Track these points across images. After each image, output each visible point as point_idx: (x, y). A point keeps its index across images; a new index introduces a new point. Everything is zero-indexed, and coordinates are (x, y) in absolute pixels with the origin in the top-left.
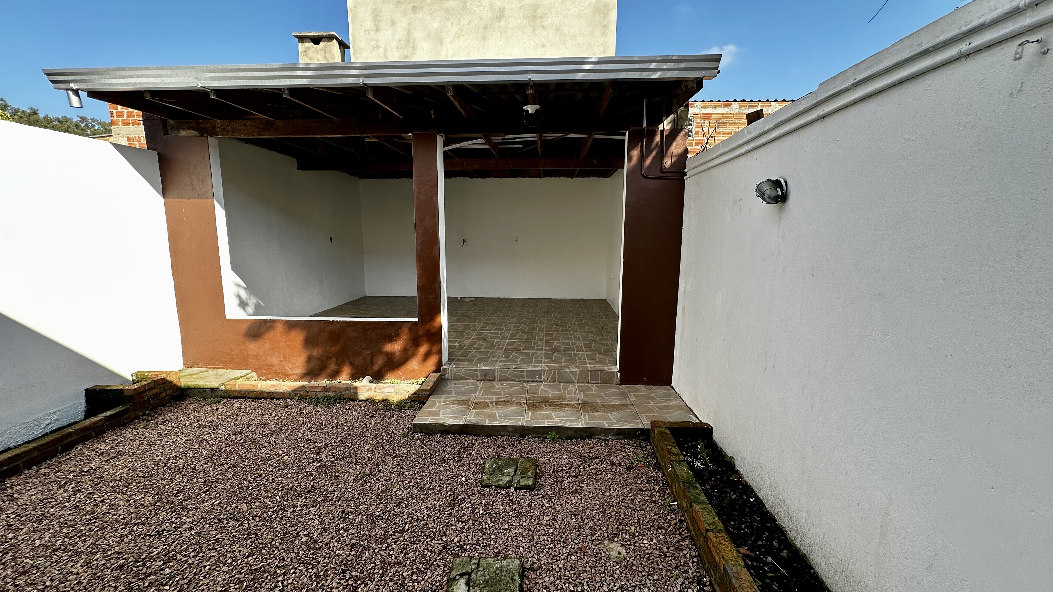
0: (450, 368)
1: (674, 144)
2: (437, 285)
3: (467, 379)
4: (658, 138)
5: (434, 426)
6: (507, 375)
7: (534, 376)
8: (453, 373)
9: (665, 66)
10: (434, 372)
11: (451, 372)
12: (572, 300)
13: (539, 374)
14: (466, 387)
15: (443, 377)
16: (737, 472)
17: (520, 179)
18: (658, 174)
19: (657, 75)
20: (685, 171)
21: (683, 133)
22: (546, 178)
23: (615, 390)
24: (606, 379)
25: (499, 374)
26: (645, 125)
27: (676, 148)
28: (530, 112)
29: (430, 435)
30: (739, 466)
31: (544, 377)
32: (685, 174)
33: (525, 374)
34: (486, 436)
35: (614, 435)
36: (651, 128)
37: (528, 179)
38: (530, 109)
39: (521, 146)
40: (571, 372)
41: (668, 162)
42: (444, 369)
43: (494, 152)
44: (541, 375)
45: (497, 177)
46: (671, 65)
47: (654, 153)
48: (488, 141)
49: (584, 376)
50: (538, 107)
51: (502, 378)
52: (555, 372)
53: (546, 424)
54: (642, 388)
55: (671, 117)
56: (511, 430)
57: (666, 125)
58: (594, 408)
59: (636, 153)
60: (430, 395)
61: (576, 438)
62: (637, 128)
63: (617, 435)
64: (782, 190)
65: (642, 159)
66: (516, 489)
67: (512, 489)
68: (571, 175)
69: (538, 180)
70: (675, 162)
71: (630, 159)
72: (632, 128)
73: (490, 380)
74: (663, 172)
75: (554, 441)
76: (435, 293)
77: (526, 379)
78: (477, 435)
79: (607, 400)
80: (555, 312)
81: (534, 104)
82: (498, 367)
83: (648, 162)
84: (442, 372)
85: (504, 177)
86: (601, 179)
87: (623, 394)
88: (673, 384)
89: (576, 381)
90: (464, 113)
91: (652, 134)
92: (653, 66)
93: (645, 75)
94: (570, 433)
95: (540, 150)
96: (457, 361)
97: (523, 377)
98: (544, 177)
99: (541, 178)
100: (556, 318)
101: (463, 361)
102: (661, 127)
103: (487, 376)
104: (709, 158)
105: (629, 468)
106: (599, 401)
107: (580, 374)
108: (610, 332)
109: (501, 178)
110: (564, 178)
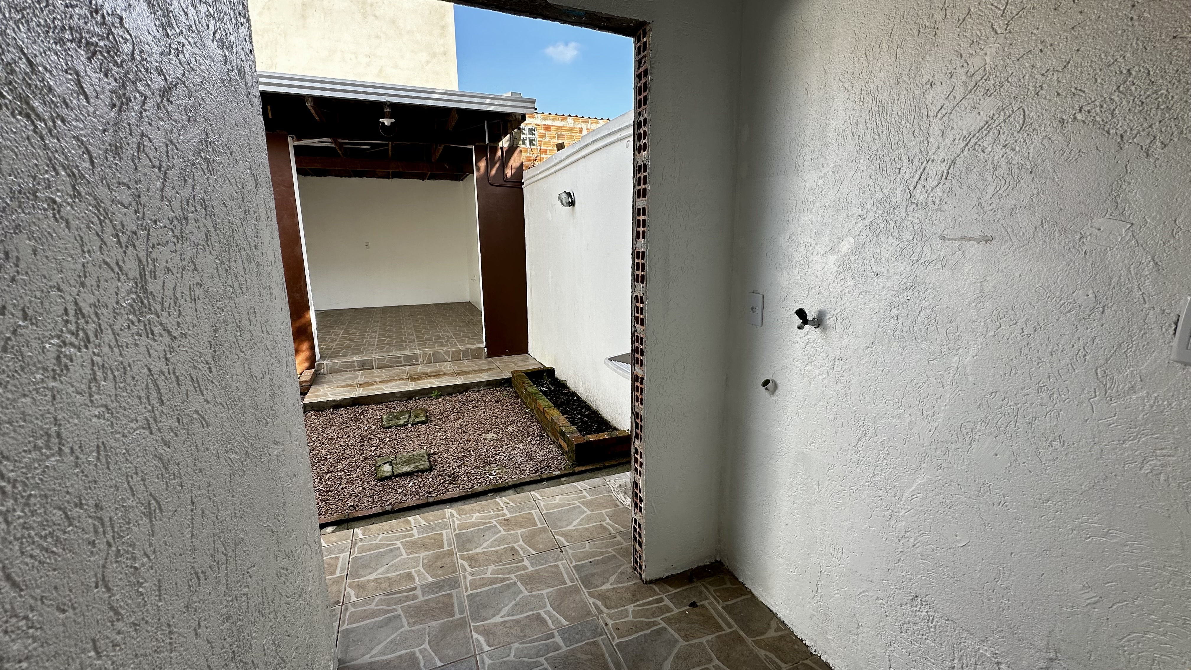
0: (325, 362)
1: (512, 159)
2: (302, 283)
3: (344, 371)
4: (499, 153)
5: (327, 402)
6: (385, 362)
7: (411, 360)
8: (329, 367)
9: (496, 102)
10: (308, 369)
11: (327, 366)
12: (434, 304)
13: (415, 357)
14: (346, 376)
15: (318, 372)
16: (568, 388)
17: (365, 178)
18: (501, 182)
19: (491, 108)
20: (523, 181)
21: (518, 150)
22: (394, 179)
23: (484, 361)
24: (475, 355)
25: (377, 362)
26: (487, 142)
27: (514, 162)
28: (386, 124)
29: (322, 411)
30: (570, 384)
31: (420, 360)
32: (523, 184)
33: (402, 359)
34: (377, 404)
35: (485, 386)
36: (492, 145)
37: (374, 180)
38: (387, 122)
39: (369, 147)
40: (445, 353)
41: (509, 173)
42: (318, 364)
43: (340, 152)
44: (417, 358)
45: (336, 175)
46: (501, 102)
47: (497, 165)
48: (335, 142)
49: (456, 355)
50: (394, 120)
51: (380, 366)
52: (430, 354)
53: (430, 387)
54: (506, 358)
55: (508, 136)
56: (399, 395)
57: (504, 143)
58: (468, 373)
59: (482, 164)
60: (310, 386)
61: (455, 393)
62: (482, 144)
63: (488, 385)
64: (572, 199)
65: (488, 169)
66: (412, 425)
67: (410, 425)
68: (422, 177)
69: (386, 180)
70: (515, 173)
71: (478, 169)
72: (477, 144)
73: (368, 369)
74: (505, 181)
75: (437, 397)
76: (301, 291)
77: (403, 364)
78: (368, 405)
79: (477, 368)
80: (420, 315)
81: (390, 118)
82: (375, 356)
83: (493, 172)
84: (316, 368)
85: (345, 177)
86: (453, 182)
87: (489, 363)
88: (529, 352)
89: (450, 360)
90: (317, 118)
91: (494, 150)
92: (488, 101)
93: (483, 107)
94: (449, 390)
95: (390, 153)
96: (329, 357)
97: (401, 363)
98: (392, 178)
99: (389, 178)
100: (422, 319)
101: (336, 357)
102: (500, 144)
103: (365, 366)
104: (536, 173)
105: (497, 402)
106: (471, 369)
107: (453, 353)
108: (476, 324)
109: (341, 177)
110: (416, 180)
